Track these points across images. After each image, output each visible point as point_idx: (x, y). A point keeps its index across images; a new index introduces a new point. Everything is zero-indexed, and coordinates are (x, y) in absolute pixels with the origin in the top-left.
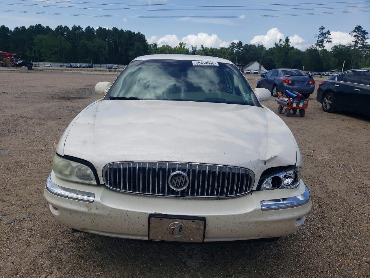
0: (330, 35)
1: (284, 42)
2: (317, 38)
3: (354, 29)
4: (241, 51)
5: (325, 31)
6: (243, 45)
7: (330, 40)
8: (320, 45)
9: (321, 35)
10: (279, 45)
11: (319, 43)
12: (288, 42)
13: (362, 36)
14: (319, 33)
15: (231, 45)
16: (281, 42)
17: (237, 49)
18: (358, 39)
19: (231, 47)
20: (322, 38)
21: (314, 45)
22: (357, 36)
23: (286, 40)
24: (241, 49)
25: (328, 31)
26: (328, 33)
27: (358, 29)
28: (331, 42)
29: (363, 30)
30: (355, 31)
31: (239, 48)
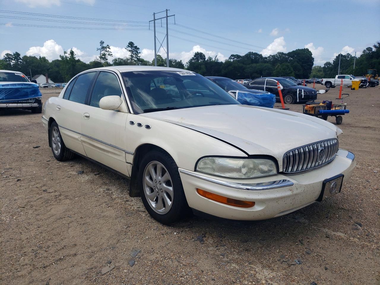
0: (110, 49)
1: (69, 54)
2: (99, 51)
3: (128, 45)
4: (20, 63)
5: (105, 45)
6: (21, 57)
7: (111, 53)
8: (102, 58)
9: (102, 49)
10: (64, 57)
11: (102, 56)
12: (73, 54)
13: (135, 51)
14: (100, 47)
15: (6, 56)
16: (66, 54)
17: (14, 61)
18: (132, 53)
19: (6, 58)
20: (103, 51)
21: (98, 58)
22: (132, 51)
23: (70, 52)
24: (19, 61)
25: (108, 45)
26: (108, 47)
27: (131, 44)
28: (112, 56)
29: (135, 45)
30: (129, 46)
31: (18, 60)
